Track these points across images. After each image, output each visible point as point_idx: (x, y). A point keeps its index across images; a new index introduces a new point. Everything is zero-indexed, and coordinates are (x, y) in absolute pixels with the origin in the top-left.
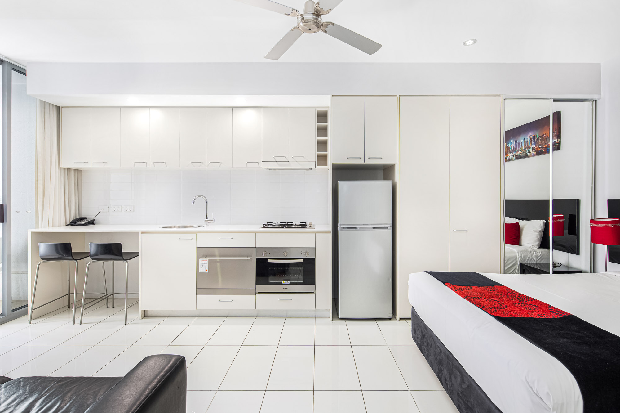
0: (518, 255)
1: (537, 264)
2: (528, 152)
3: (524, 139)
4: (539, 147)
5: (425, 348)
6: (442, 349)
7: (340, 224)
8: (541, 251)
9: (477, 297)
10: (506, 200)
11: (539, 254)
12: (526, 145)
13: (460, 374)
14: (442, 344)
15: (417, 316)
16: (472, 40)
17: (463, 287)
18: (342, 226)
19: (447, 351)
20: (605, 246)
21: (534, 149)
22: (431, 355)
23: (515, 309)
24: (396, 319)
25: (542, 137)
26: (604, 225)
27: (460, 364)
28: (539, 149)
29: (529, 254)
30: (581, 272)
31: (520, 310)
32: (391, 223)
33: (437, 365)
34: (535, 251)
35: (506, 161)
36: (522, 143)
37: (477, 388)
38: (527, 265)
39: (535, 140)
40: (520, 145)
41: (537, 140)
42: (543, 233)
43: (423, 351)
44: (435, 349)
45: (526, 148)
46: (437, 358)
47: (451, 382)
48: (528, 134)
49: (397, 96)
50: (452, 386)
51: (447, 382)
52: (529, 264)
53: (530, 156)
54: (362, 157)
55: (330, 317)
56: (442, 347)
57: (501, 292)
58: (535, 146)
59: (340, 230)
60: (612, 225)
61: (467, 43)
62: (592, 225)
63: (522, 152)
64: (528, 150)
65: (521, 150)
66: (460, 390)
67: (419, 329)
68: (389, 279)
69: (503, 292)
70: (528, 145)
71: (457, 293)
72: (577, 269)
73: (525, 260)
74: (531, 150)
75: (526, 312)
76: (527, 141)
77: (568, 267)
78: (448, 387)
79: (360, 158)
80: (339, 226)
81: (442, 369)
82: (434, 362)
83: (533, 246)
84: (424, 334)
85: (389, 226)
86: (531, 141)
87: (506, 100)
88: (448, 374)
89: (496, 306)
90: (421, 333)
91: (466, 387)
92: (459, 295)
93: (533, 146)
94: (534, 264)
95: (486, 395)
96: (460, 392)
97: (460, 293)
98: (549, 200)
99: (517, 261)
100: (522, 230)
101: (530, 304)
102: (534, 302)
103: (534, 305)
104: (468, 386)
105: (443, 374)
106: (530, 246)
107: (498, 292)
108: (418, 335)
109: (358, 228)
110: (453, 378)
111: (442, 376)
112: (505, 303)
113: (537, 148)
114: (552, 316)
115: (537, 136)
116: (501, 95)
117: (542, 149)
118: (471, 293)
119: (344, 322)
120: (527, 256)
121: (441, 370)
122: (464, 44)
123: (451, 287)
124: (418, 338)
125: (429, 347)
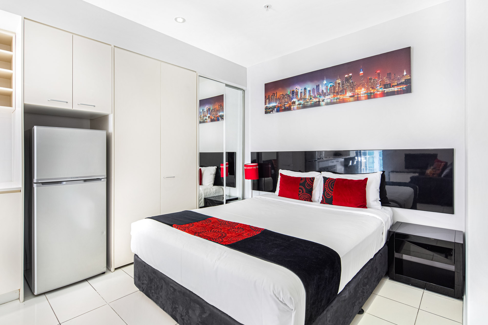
0: (203, 192)
1: (213, 197)
2: (206, 119)
3: (203, 110)
4: (213, 116)
5: (153, 291)
6: (176, 288)
7: (37, 180)
8: (215, 188)
9: (203, 231)
10: (200, 153)
11: (214, 190)
12: (204, 114)
13: (199, 306)
14: (176, 284)
15: (142, 263)
16: (182, 18)
17: (187, 225)
18: (39, 182)
19: (182, 288)
20: (250, 180)
21: (209, 117)
22: (161, 297)
23: (232, 234)
24: (110, 271)
25: (214, 110)
26: (251, 168)
27: (199, 297)
28: (213, 118)
29: (209, 191)
30: (237, 199)
31: (236, 235)
32: (105, 174)
33: (171, 305)
34: (212, 188)
35: (200, 122)
36: (201, 112)
37: (220, 313)
38: (209, 198)
39: (210, 111)
40: (200, 113)
41: (211, 111)
42: (215, 175)
43: (151, 295)
44: (167, 290)
45: (204, 116)
46: (169, 298)
47: (189, 316)
48: (205, 106)
49: (112, 45)
50: (189, 319)
51: (183, 317)
52: (209, 197)
53: (207, 122)
54: (70, 101)
55: (19, 299)
56: (177, 286)
57: (215, 223)
58: (210, 115)
59: (37, 186)
60: (255, 168)
61: (178, 20)
62: (246, 168)
63: (201, 118)
64: (205, 118)
65: (201, 117)
66: (199, 320)
67: (145, 275)
68: (103, 233)
69: (216, 222)
70: (205, 114)
71: (186, 232)
72: (235, 197)
73: (207, 195)
74: (207, 118)
75: (240, 235)
76: (205, 111)
77: (230, 196)
78: (184, 322)
79: (67, 102)
80: (35, 181)
81: (177, 306)
82: (166, 302)
83: (210, 185)
84: (151, 279)
85: (103, 177)
86: (207, 112)
87: (200, 77)
88: (184, 309)
89: (219, 235)
90: (147, 278)
91: (207, 316)
92: (189, 233)
93: (209, 115)
94: (211, 197)
95: (230, 317)
96: (200, 322)
97: (189, 231)
98: (223, 153)
99: (202, 197)
100: (203, 174)
101: (238, 228)
102: (240, 226)
103: (241, 228)
104: (210, 315)
105: (177, 311)
106: (208, 185)
107: (213, 223)
108: (143, 281)
109: (64, 183)
110: (190, 312)
111: (176, 313)
112: (224, 231)
113: (211, 117)
114: (256, 233)
115: (211, 108)
116: (197, 72)
117: (214, 118)
118: (196, 229)
119: (43, 297)
120: (208, 192)
121: (176, 308)
122: (176, 19)
123: (179, 228)
124: (143, 284)
125: (159, 289)
